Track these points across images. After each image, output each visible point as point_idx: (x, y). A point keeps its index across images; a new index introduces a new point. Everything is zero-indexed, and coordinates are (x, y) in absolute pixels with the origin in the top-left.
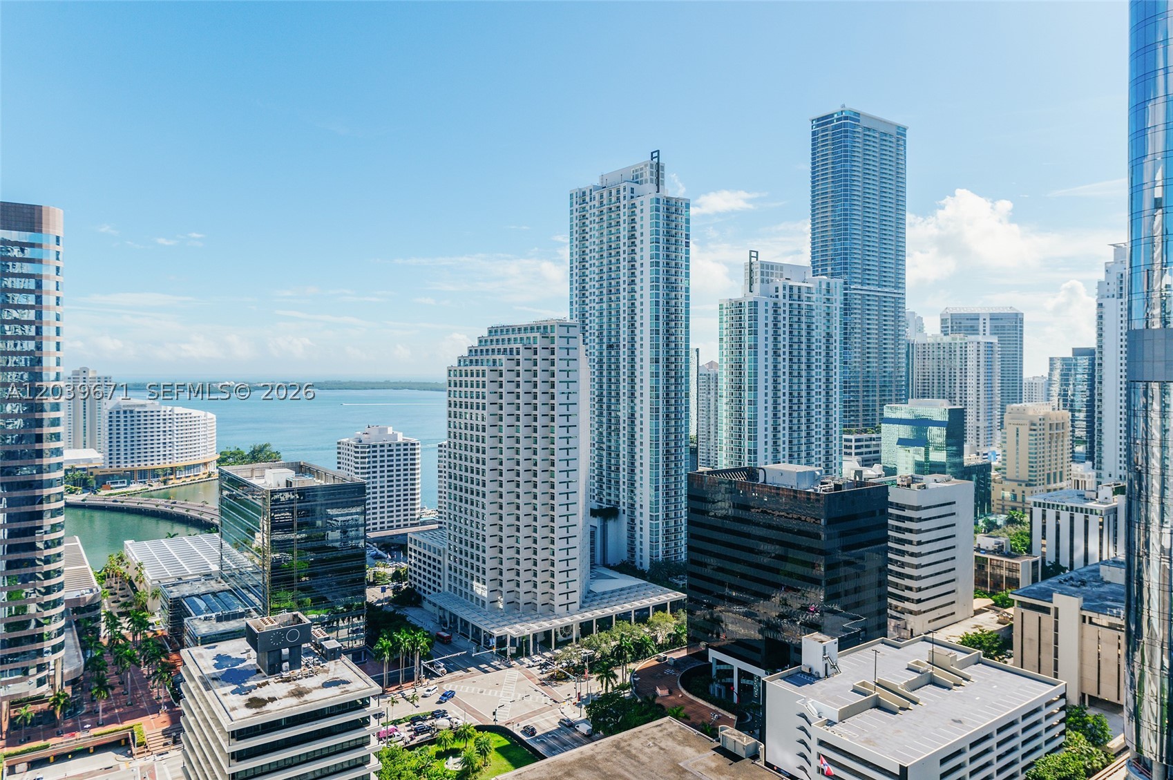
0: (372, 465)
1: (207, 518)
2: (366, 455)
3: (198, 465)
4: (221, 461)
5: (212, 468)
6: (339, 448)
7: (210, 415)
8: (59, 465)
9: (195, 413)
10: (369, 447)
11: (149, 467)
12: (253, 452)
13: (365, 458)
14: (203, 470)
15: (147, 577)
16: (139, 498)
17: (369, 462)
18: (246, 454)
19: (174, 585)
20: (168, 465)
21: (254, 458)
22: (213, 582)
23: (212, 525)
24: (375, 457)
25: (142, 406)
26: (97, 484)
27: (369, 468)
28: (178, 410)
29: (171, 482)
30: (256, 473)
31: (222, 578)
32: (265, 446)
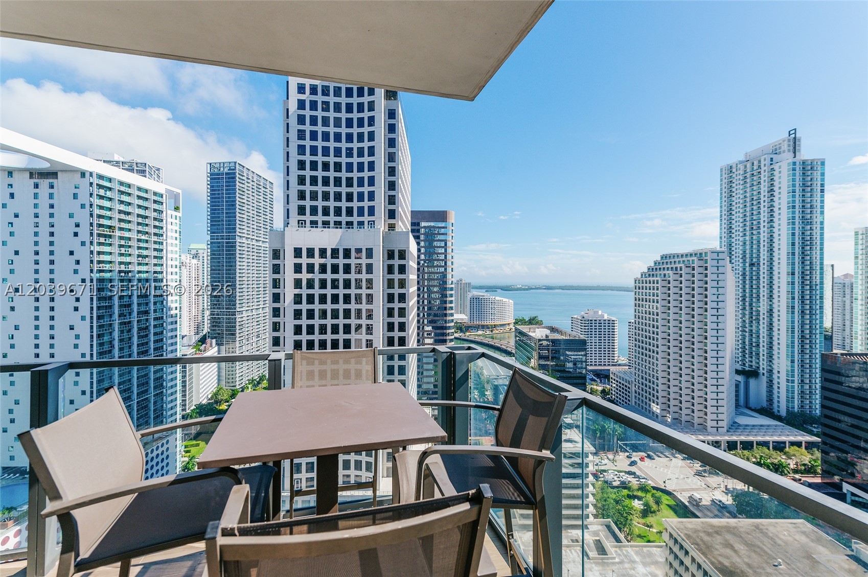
0: (590, 330)
1: (509, 349)
2: (587, 325)
3: (506, 324)
4: (516, 323)
5: (512, 326)
6: (572, 320)
7: (511, 301)
8: (452, 321)
9: (505, 300)
10: (588, 321)
11: (485, 324)
12: (530, 320)
14: (508, 327)
15: (485, 374)
16: (481, 338)
17: (588, 329)
18: (527, 320)
20: (493, 324)
21: (530, 322)
23: (512, 353)
24: (592, 326)
25: (484, 296)
26: (465, 329)
27: (588, 332)
28: (497, 298)
29: (494, 331)
30: (532, 330)
32: (536, 317)
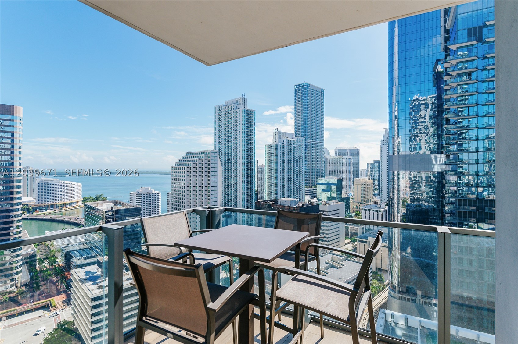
1: (78, 222)
2: (141, 198)
3: (75, 202)
4: (84, 201)
5: (80, 203)
6: (130, 195)
7: (79, 184)
8: (20, 203)
9: (73, 183)
10: (142, 195)
11: (55, 203)
12: (96, 197)
13: (140, 199)
14: (76, 204)
15: (55, 245)
16: (51, 215)
17: (142, 200)
18: (93, 198)
19: (66, 247)
20: (62, 203)
21: (97, 199)
22: (82, 246)
23: (81, 224)
24: (144, 198)
25: (53, 181)
26: (33, 210)
27: (142, 202)
28: (66, 182)
29: (63, 209)
30: (99, 205)
31: (86, 244)
32: (101, 195)
